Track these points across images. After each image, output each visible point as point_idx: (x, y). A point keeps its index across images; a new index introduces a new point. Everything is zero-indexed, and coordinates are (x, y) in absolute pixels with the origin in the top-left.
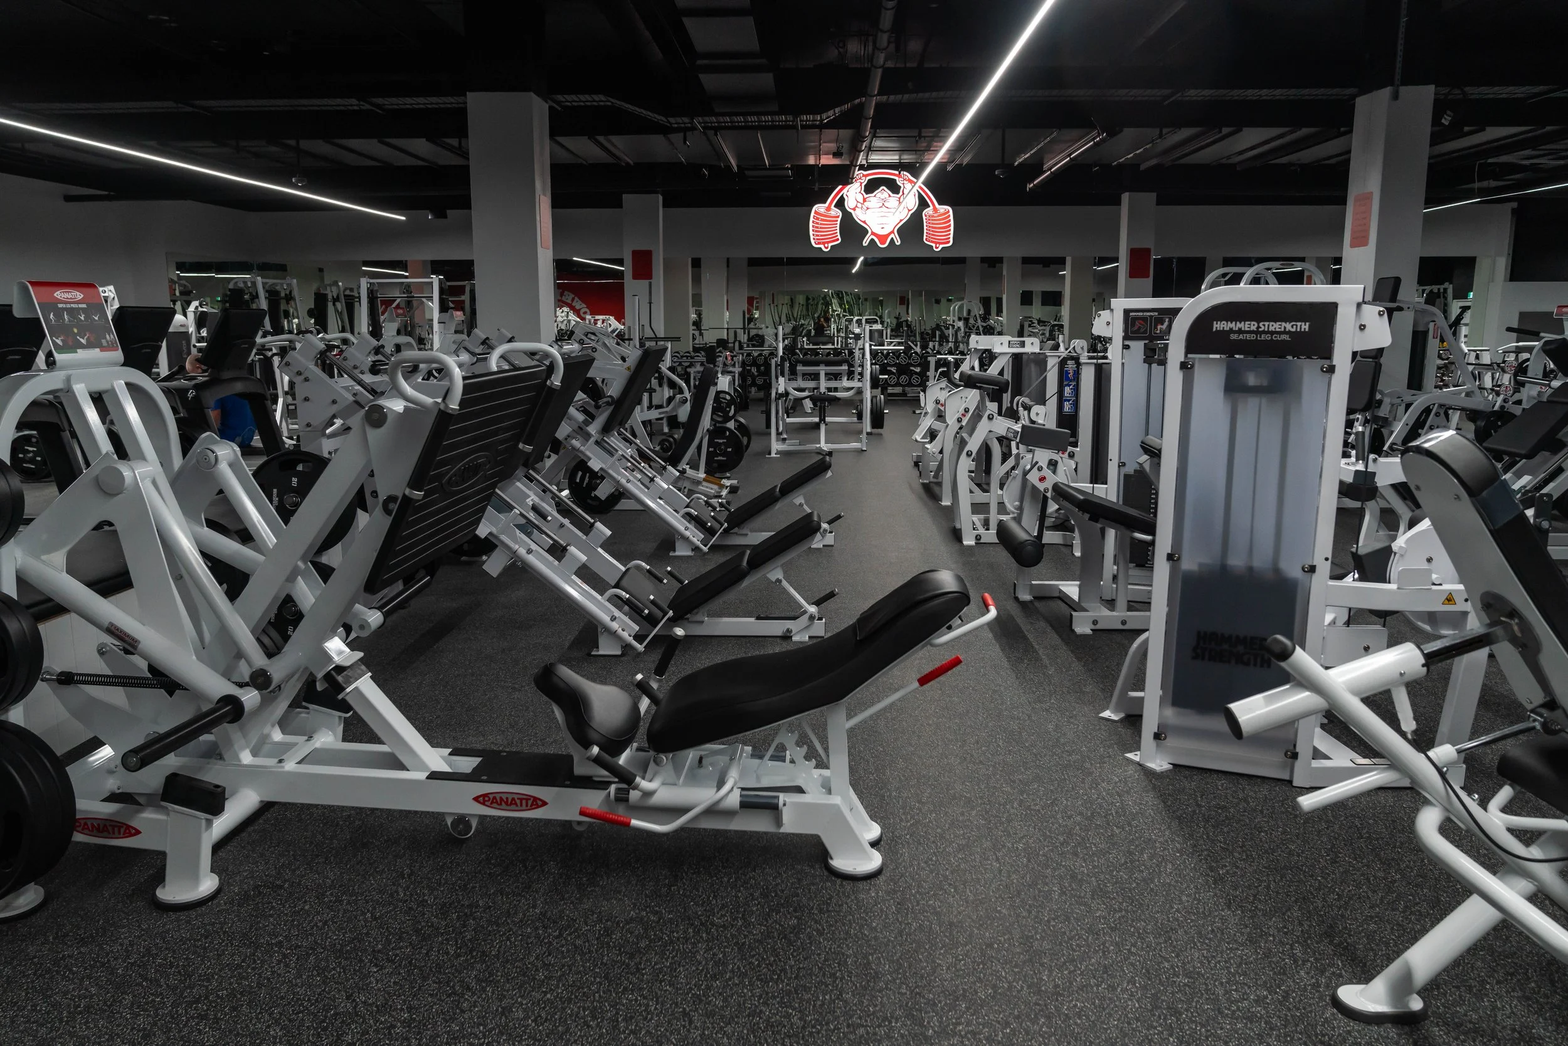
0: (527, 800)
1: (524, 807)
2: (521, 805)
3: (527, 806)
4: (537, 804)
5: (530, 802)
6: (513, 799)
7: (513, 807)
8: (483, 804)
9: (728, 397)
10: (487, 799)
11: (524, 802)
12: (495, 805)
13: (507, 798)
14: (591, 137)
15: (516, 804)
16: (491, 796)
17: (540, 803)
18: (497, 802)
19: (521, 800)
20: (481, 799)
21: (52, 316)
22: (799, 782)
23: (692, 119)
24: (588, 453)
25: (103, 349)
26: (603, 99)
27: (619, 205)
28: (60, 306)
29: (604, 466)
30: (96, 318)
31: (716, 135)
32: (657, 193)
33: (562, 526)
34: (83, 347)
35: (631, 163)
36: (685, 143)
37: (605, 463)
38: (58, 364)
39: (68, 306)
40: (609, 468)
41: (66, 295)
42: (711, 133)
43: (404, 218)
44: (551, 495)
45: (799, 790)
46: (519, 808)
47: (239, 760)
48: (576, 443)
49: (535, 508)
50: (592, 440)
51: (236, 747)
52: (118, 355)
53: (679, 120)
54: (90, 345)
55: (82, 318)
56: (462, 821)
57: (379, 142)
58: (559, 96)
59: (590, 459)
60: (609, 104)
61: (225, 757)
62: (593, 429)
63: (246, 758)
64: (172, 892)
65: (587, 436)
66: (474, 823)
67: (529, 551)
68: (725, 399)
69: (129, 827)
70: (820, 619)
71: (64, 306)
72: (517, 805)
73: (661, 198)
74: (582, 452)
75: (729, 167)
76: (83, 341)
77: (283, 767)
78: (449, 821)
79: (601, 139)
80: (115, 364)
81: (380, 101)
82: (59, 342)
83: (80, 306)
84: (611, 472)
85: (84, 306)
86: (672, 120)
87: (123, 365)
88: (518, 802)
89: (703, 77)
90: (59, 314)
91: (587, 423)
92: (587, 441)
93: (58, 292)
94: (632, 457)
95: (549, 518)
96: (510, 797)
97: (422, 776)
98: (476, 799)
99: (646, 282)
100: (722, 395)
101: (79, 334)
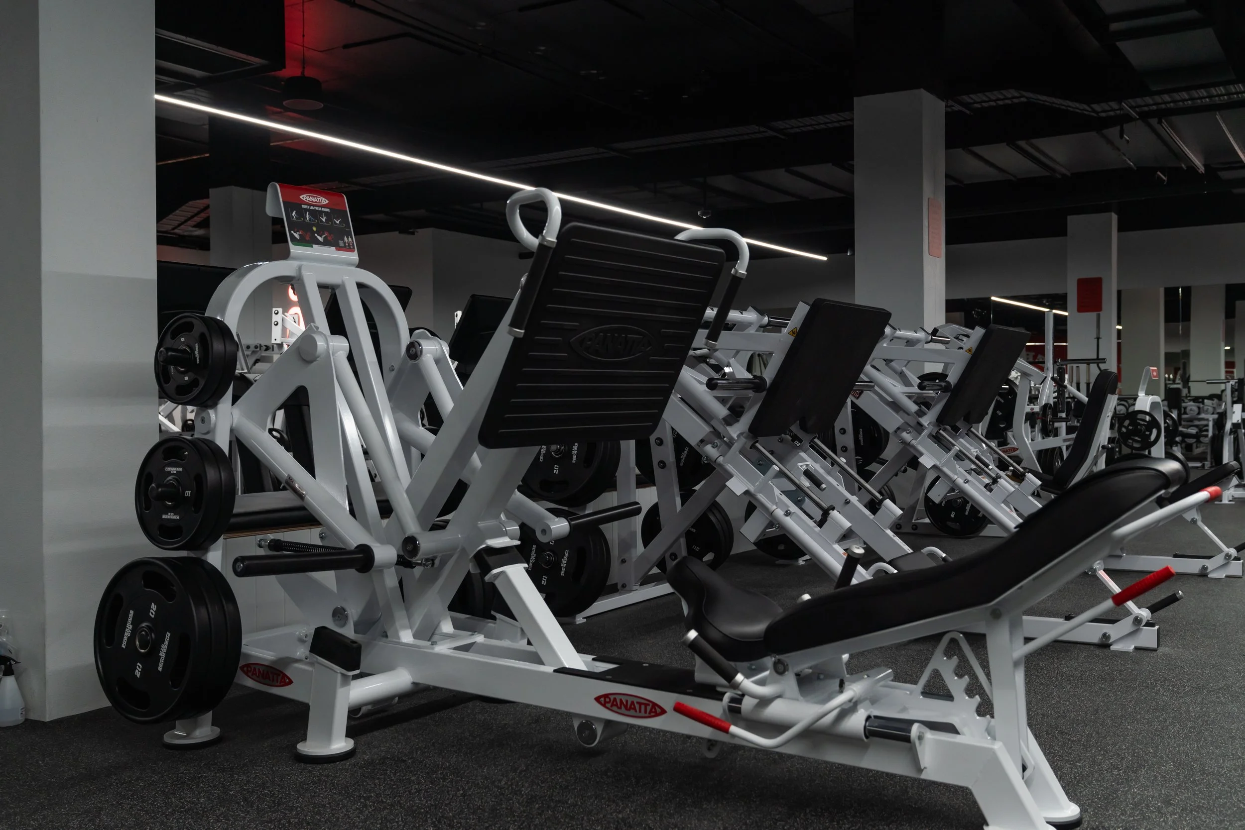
0: (646, 705)
1: (643, 714)
2: (640, 711)
3: (645, 712)
4: (656, 711)
5: (649, 708)
6: (633, 703)
7: (632, 712)
8: (604, 705)
9: (1148, 418)
10: (607, 700)
11: (643, 707)
12: (615, 708)
13: (627, 701)
14: (1011, 142)
15: (635, 709)
16: (612, 697)
17: (658, 710)
18: (617, 705)
19: (640, 704)
20: (604, 700)
21: (294, 213)
22: (954, 720)
23: (1121, 104)
24: (920, 448)
25: (339, 248)
26: (1016, 94)
27: (1061, 231)
28: (304, 206)
29: (938, 463)
30: (338, 222)
31: (1160, 122)
32: (1106, 209)
33: (847, 502)
34: (318, 243)
35: (1069, 174)
36: (1122, 137)
37: (939, 459)
38: (292, 254)
39: (312, 208)
40: (944, 465)
41: (311, 199)
42: (1154, 121)
43: (824, 258)
44: (839, 469)
45: (950, 729)
46: (638, 714)
47: (399, 638)
48: (906, 436)
49: (808, 474)
50: (926, 432)
51: (398, 624)
52: (354, 257)
53: (1105, 106)
54: (326, 243)
55: (324, 220)
56: (587, 724)
57: (786, 171)
58: (964, 97)
59: (922, 454)
60: (1023, 99)
61: (389, 634)
62: (926, 421)
63: (406, 636)
64: (311, 747)
65: (919, 427)
66: (599, 729)
67: (788, 514)
68: (1144, 420)
69: (285, 676)
70: (1152, 625)
71: (308, 207)
72: (636, 711)
73: (1114, 217)
74: (914, 447)
75: (1192, 168)
76: (321, 239)
77: (433, 649)
78: (576, 724)
79: (1022, 143)
80: (350, 264)
81: (780, 124)
82: (297, 235)
83: (324, 209)
84: (945, 469)
85: (328, 210)
86: (1096, 107)
87: (356, 267)
88: (637, 706)
89: (1123, 46)
90: (301, 213)
91: (921, 414)
92: (920, 434)
93: (304, 196)
94: (977, 458)
95: (824, 486)
96: (630, 699)
97: (549, 669)
98: (597, 699)
99: (1093, 315)
100: (1140, 416)
101: (317, 232)
